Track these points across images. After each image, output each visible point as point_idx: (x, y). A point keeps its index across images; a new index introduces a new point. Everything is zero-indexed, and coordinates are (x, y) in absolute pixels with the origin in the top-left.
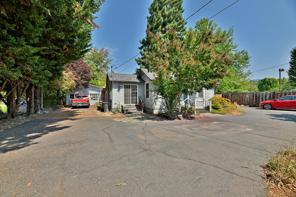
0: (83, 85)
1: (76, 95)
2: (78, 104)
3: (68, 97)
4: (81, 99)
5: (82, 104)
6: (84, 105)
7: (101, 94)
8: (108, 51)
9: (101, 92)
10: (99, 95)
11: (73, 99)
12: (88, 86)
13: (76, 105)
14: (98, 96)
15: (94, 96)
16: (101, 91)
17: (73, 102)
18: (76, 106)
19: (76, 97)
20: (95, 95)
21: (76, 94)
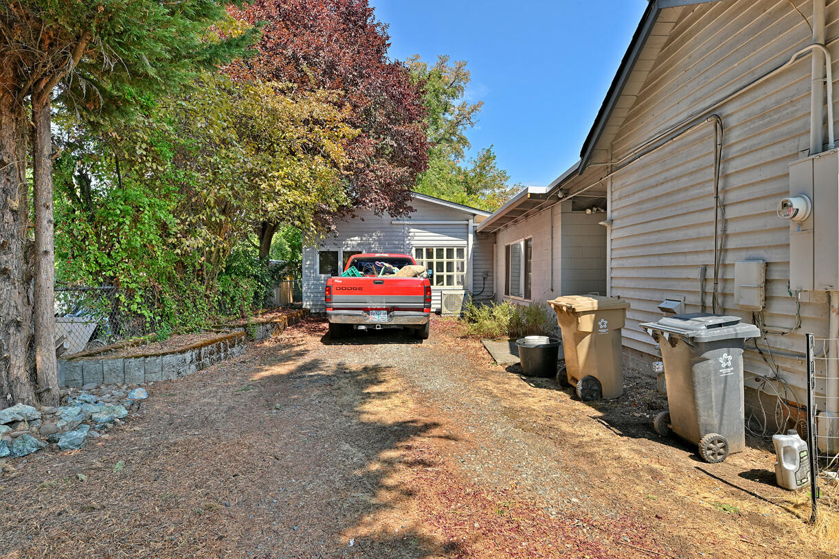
0: (386, 188)
1: (347, 254)
2: (366, 310)
3: (311, 267)
4: (380, 276)
5: (390, 310)
6: (402, 319)
7: (474, 251)
8: (465, 69)
9: (471, 236)
10: (460, 252)
11: (337, 280)
12: (409, 203)
13: (349, 321)
14: (455, 259)
15: (435, 260)
16: (471, 228)
17: (338, 299)
18: (352, 325)
19: (349, 263)
20: (440, 255)
21: (349, 249)
